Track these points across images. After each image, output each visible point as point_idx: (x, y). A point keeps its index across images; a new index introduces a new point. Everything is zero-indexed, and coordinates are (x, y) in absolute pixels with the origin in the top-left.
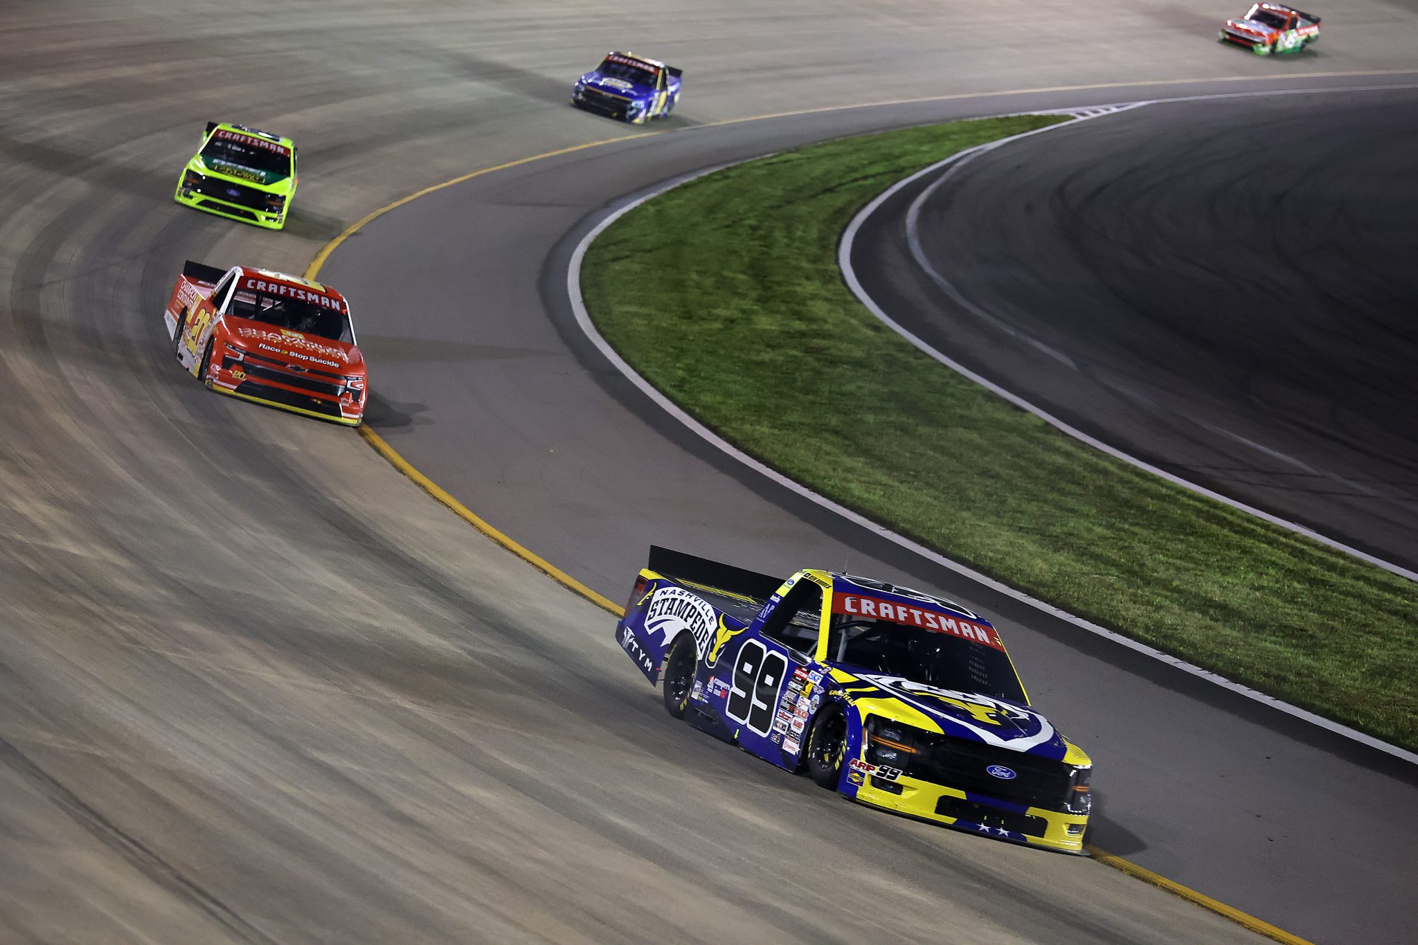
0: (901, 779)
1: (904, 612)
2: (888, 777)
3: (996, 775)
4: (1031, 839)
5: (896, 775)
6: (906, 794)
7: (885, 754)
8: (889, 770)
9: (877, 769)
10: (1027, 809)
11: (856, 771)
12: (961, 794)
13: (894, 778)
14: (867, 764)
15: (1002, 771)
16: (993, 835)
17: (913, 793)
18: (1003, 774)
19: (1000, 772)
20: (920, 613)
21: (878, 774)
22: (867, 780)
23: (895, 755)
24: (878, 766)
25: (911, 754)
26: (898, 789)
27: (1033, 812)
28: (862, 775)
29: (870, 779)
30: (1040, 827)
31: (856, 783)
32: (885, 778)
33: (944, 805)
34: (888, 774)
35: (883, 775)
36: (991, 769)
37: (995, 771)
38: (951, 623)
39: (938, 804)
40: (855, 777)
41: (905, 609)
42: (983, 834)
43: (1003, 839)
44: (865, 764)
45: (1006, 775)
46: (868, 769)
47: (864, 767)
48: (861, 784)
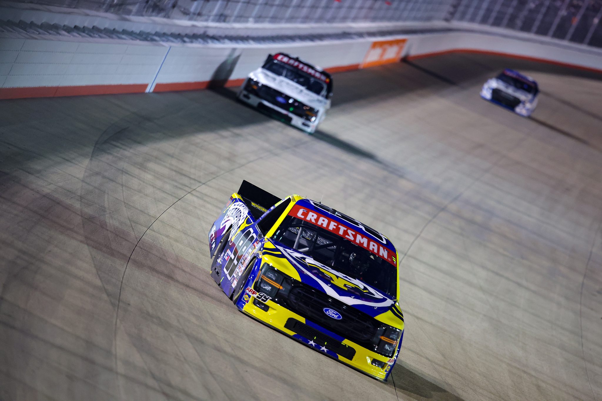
0: (269, 303)
1: (334, 225)
2: (262, 300)
3: (329, 314)
4: (341, 358)
5: (267, 299)
6: (270, 312)
7: (265, 286)
8: (264, 296)
9: (258, 294)
10: (343, 340)
11: (247, 294)
12: (302, 320)
13: (265, 301)
14: (254, 290)
15: (333, 313)
16: (317, 349)
17: (275, 312)
18: (334, 315)
19: (331, 313)
20: (345, 229)
21: (258, 297)
22: (251, 300)
23: (270, 288)
24: (258, 292)
25: (279, 289)
26: (266, 308)
27: (346, 342)
28: (249, 296)
29: (253, 300)
30: (350, 353)
31: (245, 301)
32: (260, 300)
33: (291, 324)
34: (263, 298)
35: (260, 298)
36: (326, 310)
37: (329, 312)
38: (365, 241)
39: (287, 322)
40: (246, 297)
41: (336, 224)
42: (310, 347)
43: (322, 353)
44: (252, 290)
45: (336, 317)
46: (253, 294)
47: (251, 292)
48: (248, 301)
